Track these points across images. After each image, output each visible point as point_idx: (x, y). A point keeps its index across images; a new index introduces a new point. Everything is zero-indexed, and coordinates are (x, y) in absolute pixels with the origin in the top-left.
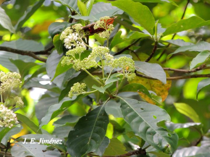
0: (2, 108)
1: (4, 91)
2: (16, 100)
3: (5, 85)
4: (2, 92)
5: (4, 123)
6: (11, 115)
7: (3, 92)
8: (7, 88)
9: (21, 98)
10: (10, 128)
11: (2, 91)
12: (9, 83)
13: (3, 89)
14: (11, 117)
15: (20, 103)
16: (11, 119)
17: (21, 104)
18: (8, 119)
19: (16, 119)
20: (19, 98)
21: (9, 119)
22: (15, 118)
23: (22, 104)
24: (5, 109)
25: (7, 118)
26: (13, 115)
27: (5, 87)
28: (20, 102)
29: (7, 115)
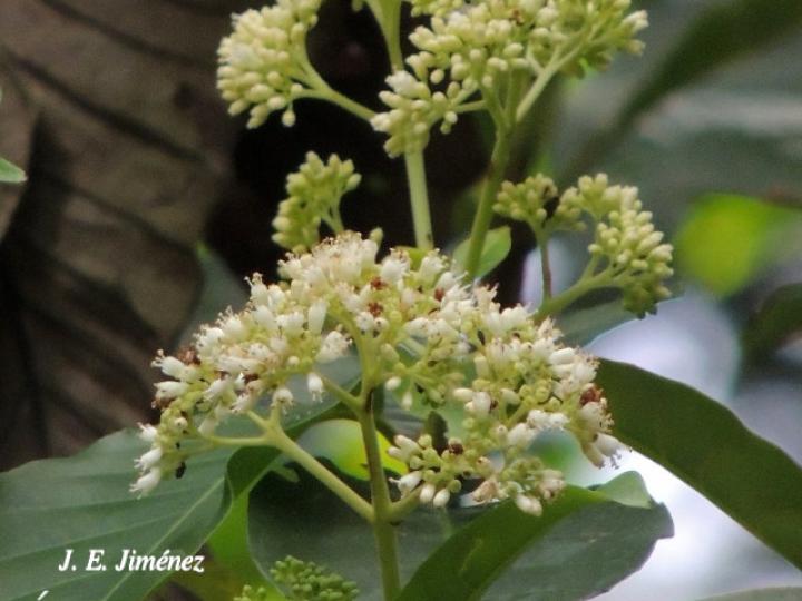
0: (439, 296)
1: (451, 117)
2: (584, 216)
3: (463, 47)
4: (421, 127)
5: (463, 465)
6: (540, 369)
7: (441, 121)
8: (488, 80)
9: (640, 196)
10: (528, 517)
11: (433, 116)
12: (504, 26)
13: (434, 88)
14: (541, 389)
15: (634, 245)
16: (536, 414)
17: (642, 257)
18: (511, 409)
19: (594, 410)
20: (612, 192)
21: (513, 412)
22: (586, 398)
23: (655, 261)
24: (466, 305)
25: (494, 405)
26: (560, 369)
27: (458, 65)
28: (630, 234)
29: (494, 375)
